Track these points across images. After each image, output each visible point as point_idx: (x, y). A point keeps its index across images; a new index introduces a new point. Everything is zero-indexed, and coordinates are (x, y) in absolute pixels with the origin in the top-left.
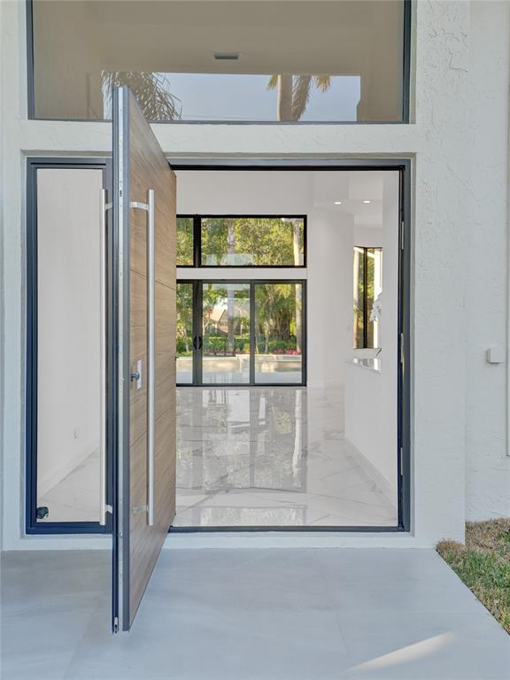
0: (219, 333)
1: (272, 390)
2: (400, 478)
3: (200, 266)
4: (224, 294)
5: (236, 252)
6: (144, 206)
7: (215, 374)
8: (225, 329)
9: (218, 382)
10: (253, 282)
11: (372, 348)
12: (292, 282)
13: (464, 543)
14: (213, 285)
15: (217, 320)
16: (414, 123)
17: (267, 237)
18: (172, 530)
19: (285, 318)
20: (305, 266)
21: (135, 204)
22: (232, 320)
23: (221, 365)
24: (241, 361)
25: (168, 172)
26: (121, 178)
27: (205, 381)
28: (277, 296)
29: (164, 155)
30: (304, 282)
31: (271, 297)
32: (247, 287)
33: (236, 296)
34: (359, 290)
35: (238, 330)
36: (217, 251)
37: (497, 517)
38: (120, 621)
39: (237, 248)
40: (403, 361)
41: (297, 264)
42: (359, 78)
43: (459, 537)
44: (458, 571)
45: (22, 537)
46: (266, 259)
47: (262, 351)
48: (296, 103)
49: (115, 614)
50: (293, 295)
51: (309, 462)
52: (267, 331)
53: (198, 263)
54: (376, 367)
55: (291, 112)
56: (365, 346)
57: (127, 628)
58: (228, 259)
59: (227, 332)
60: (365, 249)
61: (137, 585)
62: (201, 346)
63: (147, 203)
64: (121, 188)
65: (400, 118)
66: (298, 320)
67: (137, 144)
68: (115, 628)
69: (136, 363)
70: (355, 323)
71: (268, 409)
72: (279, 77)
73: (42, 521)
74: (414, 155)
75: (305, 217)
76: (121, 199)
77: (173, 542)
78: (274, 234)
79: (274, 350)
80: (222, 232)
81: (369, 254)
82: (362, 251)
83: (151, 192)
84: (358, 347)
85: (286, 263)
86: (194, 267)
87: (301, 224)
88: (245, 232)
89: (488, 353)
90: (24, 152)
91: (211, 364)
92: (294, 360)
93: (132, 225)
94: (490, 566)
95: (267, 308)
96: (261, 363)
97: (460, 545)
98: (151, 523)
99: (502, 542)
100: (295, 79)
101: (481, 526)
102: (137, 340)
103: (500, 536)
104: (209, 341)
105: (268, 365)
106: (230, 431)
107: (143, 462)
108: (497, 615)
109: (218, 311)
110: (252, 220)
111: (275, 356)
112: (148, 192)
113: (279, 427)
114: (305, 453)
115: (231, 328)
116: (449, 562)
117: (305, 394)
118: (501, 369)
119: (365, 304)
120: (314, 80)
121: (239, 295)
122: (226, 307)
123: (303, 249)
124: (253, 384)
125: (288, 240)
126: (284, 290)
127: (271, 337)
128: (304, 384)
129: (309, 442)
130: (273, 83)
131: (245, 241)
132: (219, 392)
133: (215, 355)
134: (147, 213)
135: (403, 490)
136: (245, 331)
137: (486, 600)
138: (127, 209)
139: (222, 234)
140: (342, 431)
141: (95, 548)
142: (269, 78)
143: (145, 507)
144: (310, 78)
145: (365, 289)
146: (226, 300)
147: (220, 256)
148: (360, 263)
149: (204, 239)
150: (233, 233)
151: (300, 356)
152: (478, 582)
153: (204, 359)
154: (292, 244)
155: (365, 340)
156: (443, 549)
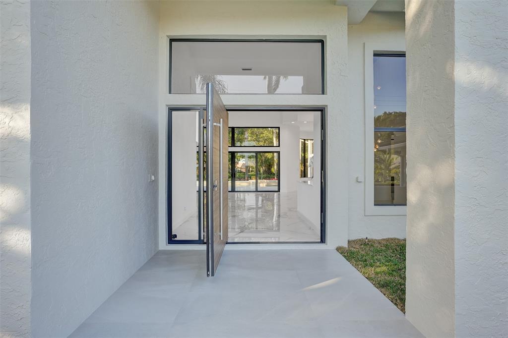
0: (241, 172)
1: (264, 193)
2: (321, 224)
3: (234, 146)
4: (243, 157)
5: (249, 141)
6: (218, 125)
7: (240, 188)
8: (244, 170)
9: (241, 190)
10: (257, 153)
11: (307, 177)
12: (273, 152)
13: (347, 247)
14: (238, 154)
15: (240, 167)
16: (326, 94)
17: (262, 135)
18: (227, 243)
19: (270, 166)
20: (279, 146)
21: (215, 124)
22: (247, 167)
23: (242, 184)
24: (251, 183)
25: (226, 112)
26: (210, 115)
27: (236, 190)
28: (266, 158)
29: (224, 105)
30: (279, 153)
31: (263, 158)
32: (254, 154)
33: (249, 158)
34: (302, 155)
35: (249, 170)
36: (241, 141)
37: (360, 238)
38: (210, 273)
39: (249, 139)
40: (323, 181)
41: (275, 145)
42: (302, 77)
43: (345, 245)
44: (345, 257)
45: (167, 245)
46: (262, 144)
47: (260, 179)
48: (274, 86)
49: (208, 270)
50: (273, 157)
51: (281, 219)
52: (262, 171)
53: (233, 145)
54: (309, 183)
55: (272, 89)
56: (305, 177)
57: (213, 275)
58: (245, 143)
59: (245, 171)
60: (305, 140)
61: (216, 260)
62: (235, 177)
63: (220, 123)
64: (210, 118)
65: (321, 93)
66: (276, 167)
67: (216, 103)
68: (208, 275)
69: (215, 181)
70: (300, 168)
71: (263, 201)
72: (267, 77)
73: (175, 239)
74: (327, 106)
75: (279, 128)
76: (210, 122)
77: (228, 247)
78: (265, 134)
79: (265, 178)
80: (242, 133)
81: (306, 142)
82: (303, 141)
83: (221, 119)
84: (301, 177)
85: (270, 145)
86: (232, 147)
87: (278, 131)
88: (252, 133)
89: (357, 178)
90: (167, 106)
91: (238, 183)
92: (274, 182)
93: (214, 131)
94: (357, 254)
95: (262, 162)
96: (260, 183)
97: (345, 248)
98: (222, 239)
99: (362, 246)
100: (274, 78)
101: (354, 241)
102: (215, 173)
103: (361, 245)
104: (237, 175)
105: (263, 184)
106: (246, 209)
107: (218, 217)
108: (360, 271)
109: (241, 163)
110: (256, 129)
111: (266, 181)
112: (220, 120)
113: (267, 207)
114: (279, 216)
115: (246, 170)
116: (341, 253)
117: (279, 194)
118: (362, 184)
119: (304, 161)
120: (282, 77)
121: (250, 157)
122: (244, 162)
123: (278, 140)
124: (257, 191)
125: (271, 136)
126: (269, 156)
127: (263, 173)
128: (279, 191)
129: (281, 212)
130: (265, 78)
131: (253, 137)
132: (242, 194)
133: (240, 180)
134: (220, 127)
135: (323, 228)
136: (252, 171)
137: (356, 266)
138: (212, 126)
139: (243, 134)
140: (297, 208)
141: (196, 249)
142: (263, 76)
143: (219, 233)
144: (280, 77)
145: (304, 155)
146: (244, 159)
147: (241, 142)
148: (302, 145)
149: (236, 136)
150: (247, 134)
151: (277, 181)
152: (353, 260)
153: (236, 182)
154: (273, 138)
155: (304, 174)
156: (339, 249)
